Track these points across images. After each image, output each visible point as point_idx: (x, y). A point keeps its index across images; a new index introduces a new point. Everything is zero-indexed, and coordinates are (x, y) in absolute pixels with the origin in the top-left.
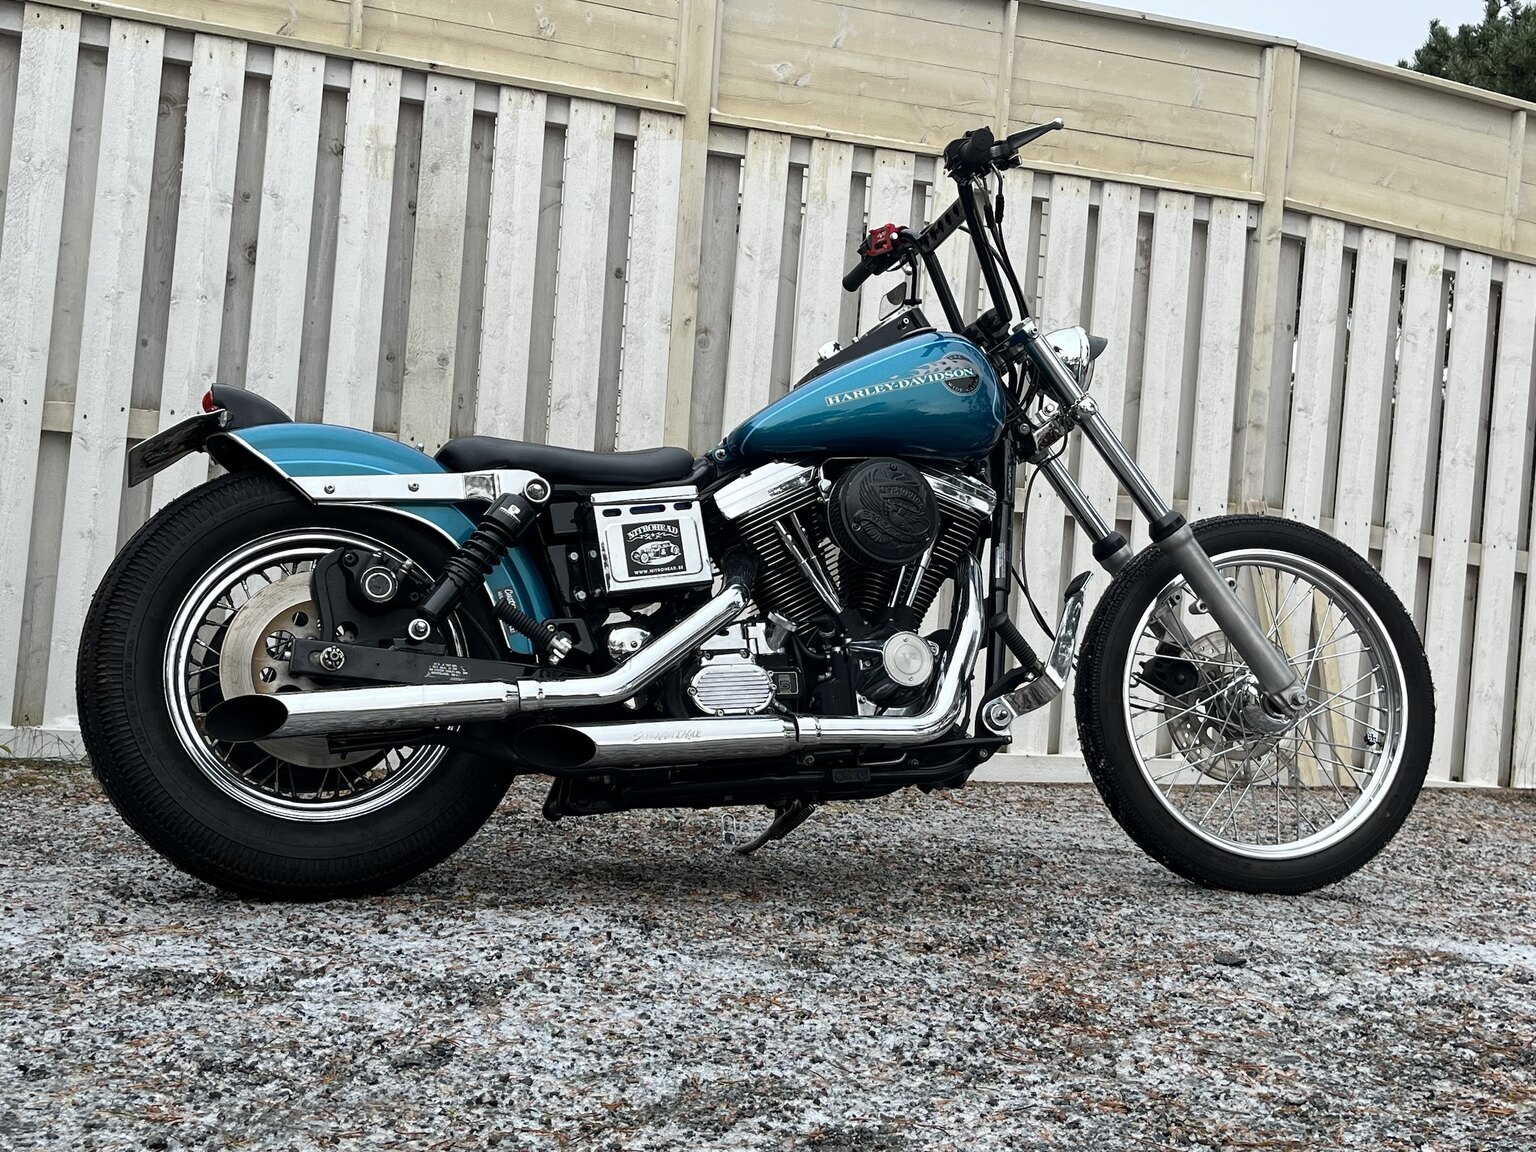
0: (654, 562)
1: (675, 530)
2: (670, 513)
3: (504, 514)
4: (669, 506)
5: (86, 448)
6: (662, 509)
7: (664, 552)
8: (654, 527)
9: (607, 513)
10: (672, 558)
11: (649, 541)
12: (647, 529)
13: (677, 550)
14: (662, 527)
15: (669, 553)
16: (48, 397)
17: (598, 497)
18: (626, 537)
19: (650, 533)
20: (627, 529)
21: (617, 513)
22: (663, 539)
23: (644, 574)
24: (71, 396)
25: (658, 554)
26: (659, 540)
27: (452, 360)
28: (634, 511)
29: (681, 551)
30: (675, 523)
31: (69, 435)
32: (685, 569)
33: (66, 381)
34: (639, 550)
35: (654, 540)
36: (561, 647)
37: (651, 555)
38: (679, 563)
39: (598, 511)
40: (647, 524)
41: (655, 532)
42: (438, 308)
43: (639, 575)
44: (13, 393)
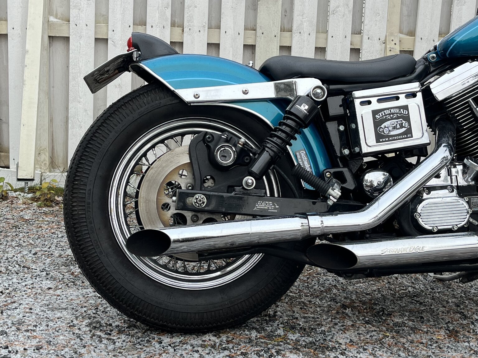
0: (392, 133)
1: (405, 112)
2: (403, 101)
3: (298, 109)
4: (402, 97)
5: (115, 46)
6: (397, 98)
7: (398, 126)
8: (392, 111)
9: (362, 103)
10: (404, 129)
11: (389, 120)
12: (387, 112)
13: (407, 125)
14: (397, 111)
15: (402, 127)
16: (97, 22)
17: (357, 94)
18: (374, 118)
19: (390, 114)
20: (375, 113)
21: (369, 103)
22: (398, 118)
23: (386, 141)
24: (107, 22)
25: (395, 128)
26: (395, 119)
28: (379, 101)
29: (410, 125)
30: (406, 107)
31: (107, 39)
32: (412, 137)
33: (105, 13)
34: (382, 126)
35: (392, 119)
36: (335, 195)
37: (390, 128)
38: (408, 133)
39: (357, 102)
40: (388, 109)
41: (393, 114)
43: (383, 142)
44: (81, 21)
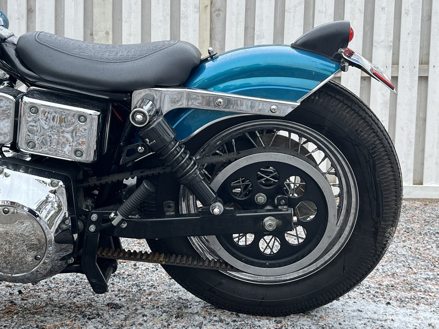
27: (111, 33)
42: (104, 13)
